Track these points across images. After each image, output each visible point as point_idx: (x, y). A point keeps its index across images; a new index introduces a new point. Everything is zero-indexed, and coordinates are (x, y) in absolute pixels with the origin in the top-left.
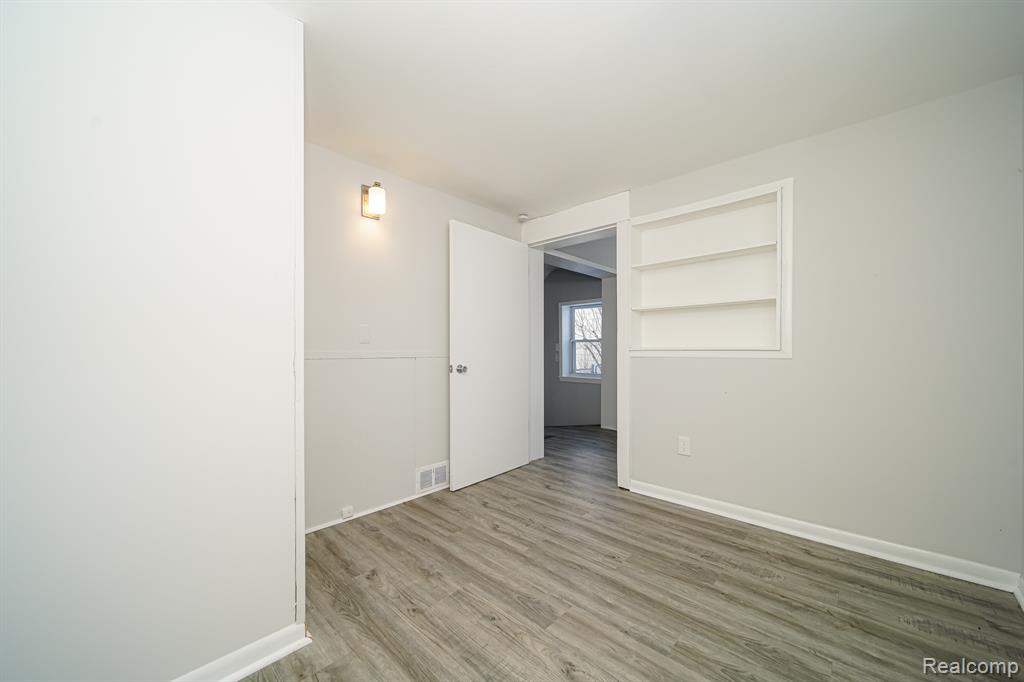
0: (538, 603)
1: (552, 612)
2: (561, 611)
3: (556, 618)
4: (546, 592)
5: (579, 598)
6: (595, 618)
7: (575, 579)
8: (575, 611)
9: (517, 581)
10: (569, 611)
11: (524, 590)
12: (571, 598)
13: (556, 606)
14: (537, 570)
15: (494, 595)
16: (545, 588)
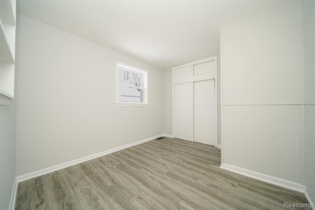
0: (171, 177)
1: (167, 175)
2: (165, 175)
3: (166, 174)
4: (170, 181)
5: (159, 179)
6: (156, 174)
7: (159, 186)
8: (161, 175)
9: (180, 185)
10: (162, 175)
11: (176, 181)
12: (162, 179)
13: (167, 177)
14: (173, 190)
15: (185, 179)
16: (170, 182)
